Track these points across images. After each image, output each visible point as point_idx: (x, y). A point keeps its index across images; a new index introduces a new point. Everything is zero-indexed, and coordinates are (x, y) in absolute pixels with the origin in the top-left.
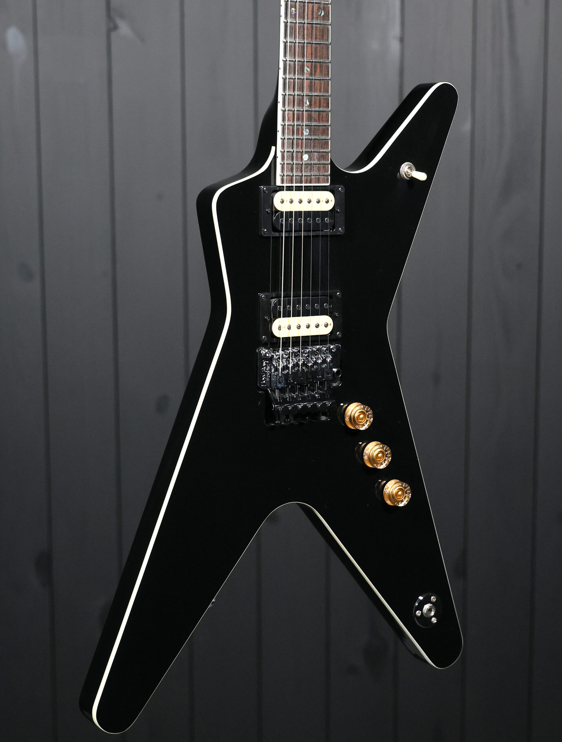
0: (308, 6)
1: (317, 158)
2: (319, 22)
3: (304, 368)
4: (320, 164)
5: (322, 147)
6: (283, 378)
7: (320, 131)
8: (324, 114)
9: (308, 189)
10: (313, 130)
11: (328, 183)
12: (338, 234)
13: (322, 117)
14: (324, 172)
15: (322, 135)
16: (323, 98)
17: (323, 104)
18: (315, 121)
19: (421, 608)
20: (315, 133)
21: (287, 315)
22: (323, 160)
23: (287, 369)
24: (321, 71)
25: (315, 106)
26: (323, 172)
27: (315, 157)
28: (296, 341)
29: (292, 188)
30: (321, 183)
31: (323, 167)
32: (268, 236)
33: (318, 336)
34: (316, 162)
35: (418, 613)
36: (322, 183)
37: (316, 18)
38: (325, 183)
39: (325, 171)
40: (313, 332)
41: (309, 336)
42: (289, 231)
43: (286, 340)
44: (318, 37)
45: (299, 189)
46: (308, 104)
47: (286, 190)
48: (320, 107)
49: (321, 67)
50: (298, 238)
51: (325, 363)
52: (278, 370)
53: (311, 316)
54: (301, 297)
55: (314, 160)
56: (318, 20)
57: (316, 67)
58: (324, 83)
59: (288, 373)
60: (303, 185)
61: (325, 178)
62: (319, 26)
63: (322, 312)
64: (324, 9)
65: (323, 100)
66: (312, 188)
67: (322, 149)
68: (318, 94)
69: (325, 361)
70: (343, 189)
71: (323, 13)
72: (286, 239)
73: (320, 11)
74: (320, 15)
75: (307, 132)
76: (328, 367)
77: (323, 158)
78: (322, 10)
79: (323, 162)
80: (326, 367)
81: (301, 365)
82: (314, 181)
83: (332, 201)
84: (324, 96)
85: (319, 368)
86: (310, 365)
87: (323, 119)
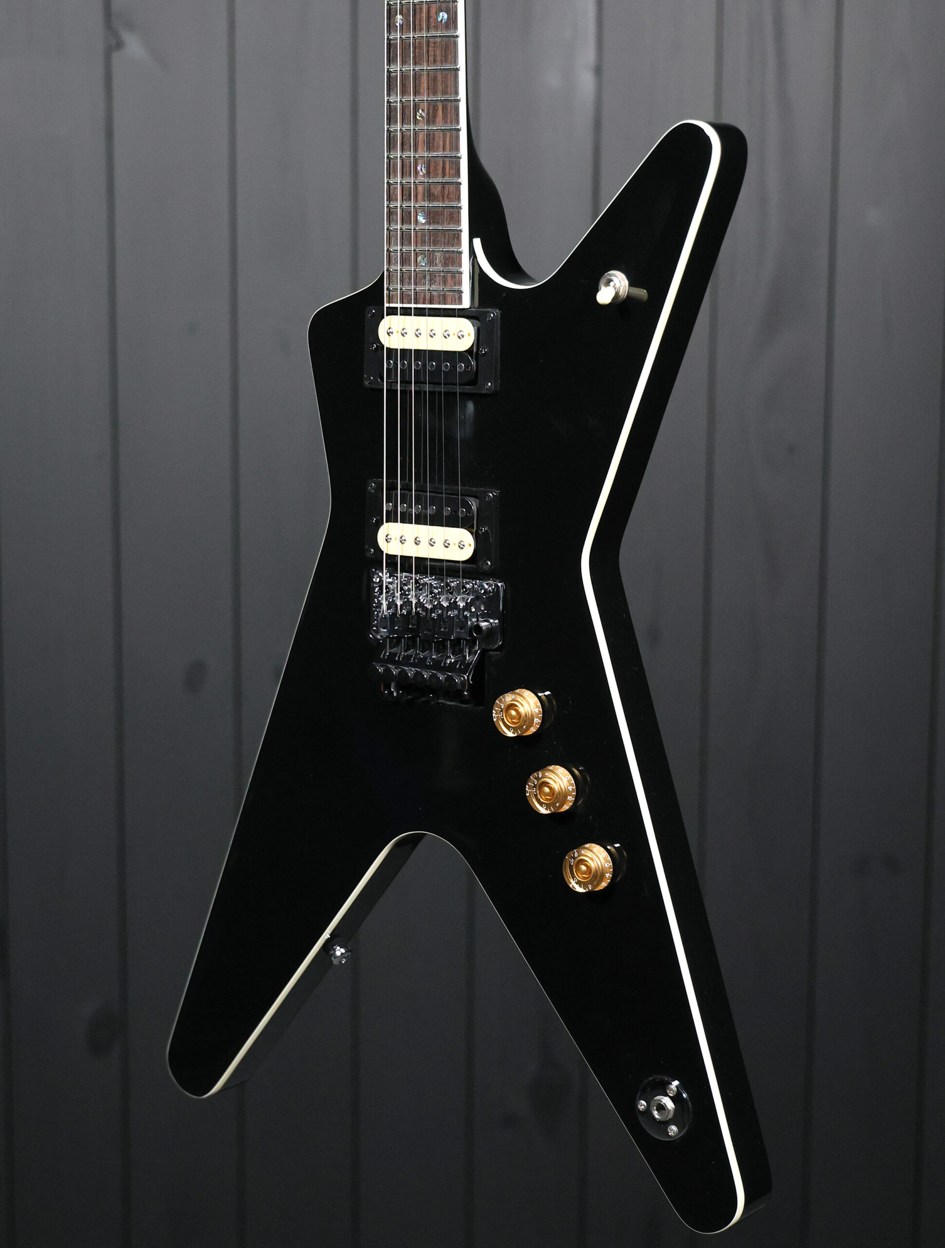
0: (419, 12)
1: (440, 261)
2: (438, 33)
3: (420, 610)
4: (446, 272)
5: (449, 244)
6: (388, 621)
7: (445, 217)
8: (452, 188)
9: (420, 312)
10: (433, 216)
11: (462, 304)
12: (483, 392)
13: (448, 193)
14: (454, 285)
15: (449, 223)
16: (449, 161)
17: (449, 170)
18: (437, 200)
19: (647, 1096)
20: (437, 220)
21: (392, 517)
22: (451, 265)
23: (393, 607)
24: (445, 116)
25: (436, 176)
26: (451, 286)
27: (437, 260)
29: (409, 310)
31: (451, 276)
32: (373, 387)
33: (443, 561)
34: (439, 268)
35: (643, 1105)
36: (449, 304)
37: (434, 26)
38: (456, 304)
39: (455, 283)
40: (438, 553)
43: (392, 558)
44: (439, 58)
46: (424, 172)
48: (444, 176)
49: (444, 108)
51: (455, 608)
55: (436, 264)
56: (437, 31)
57: (435, 109)
58: (451, 137)
59: (395, 615)
60: (413, 306)
61: (454, 296)
62: (439, 40)
63: (452, 522)
64: (447, 12)
65: (450, 165)
66: (432, 313)
67: (450, 247)
68: (440, 154)
69: (454, 606)
70: (493, 314)
71: (446, 16)
72: (392, 393)
73: (441, 14)
74: (442, 20)
75: (423, 219)
76: (461, 617)
77: (452, 262)
78: (445, 12)
79: (451, 268)
80: (458, 616)
81: (416, 604)
82: (436, 299)
83: (469, 335)
84: (449, 156)
85: (445, 616)
86: (429, 607)
87: (449, 196)
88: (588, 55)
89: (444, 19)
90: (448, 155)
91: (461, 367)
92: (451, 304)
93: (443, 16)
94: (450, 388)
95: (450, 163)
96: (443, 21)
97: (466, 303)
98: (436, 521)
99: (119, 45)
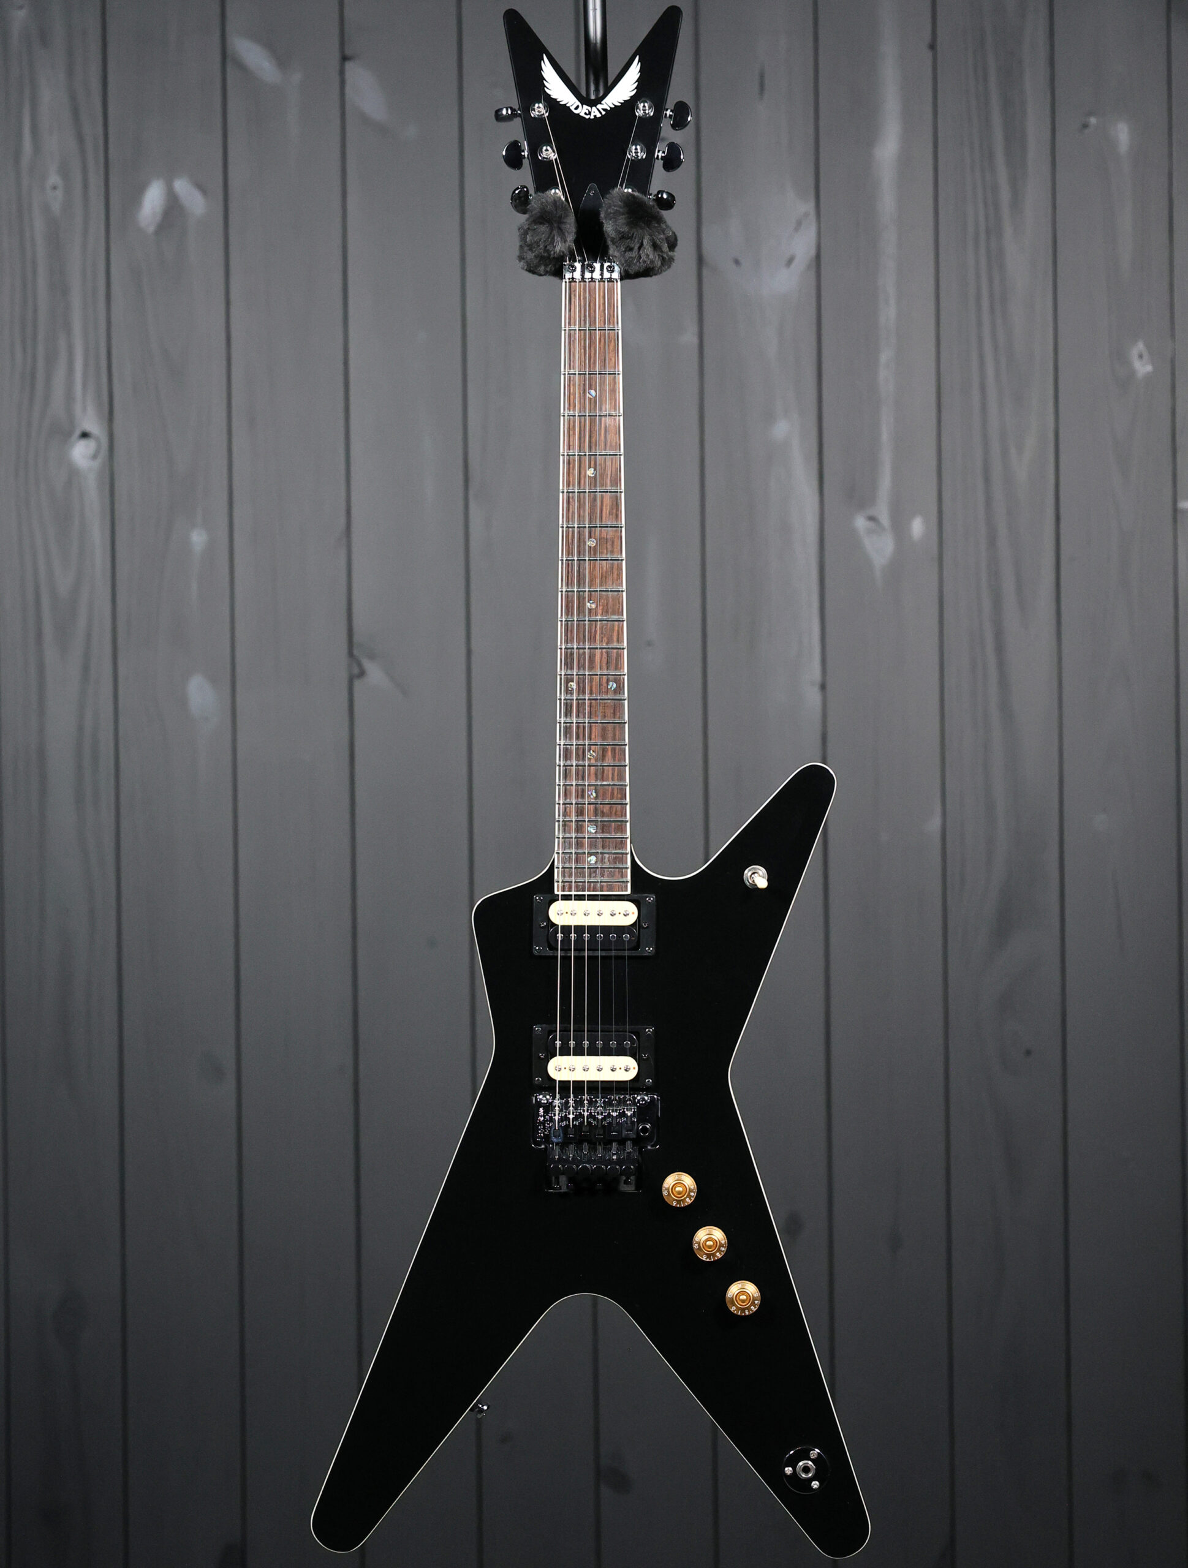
0: (591, 681)
1: (611, 860)
2: (609, 697)
3: (591, 1120)
4: (614, 868)
5: (616, 847)
6: (561, 1131)
7: (613, 828)
8: (619, 807)
9: (592, 898)
10: (604, 827)
11: (627, 891)
12: (645, 955)
13: (616, 810)
14: (621, 878)
15: (617, 833)
17: (617, 794)
18: (608, 816)
19: (793, 1463)
20: (604, 831)
21: (565, 1052)
22: (618, 863)
23: (566, 1120)
24: (614, 757)
25: (605, 798)
26: (618, 878)
27: (605, 859)
28: (579, 1086)
30: (615, 892)
31: (619, 871)
32: (542, 955)
33: (612, 1082)
34: (607, 865)
35: (788, 1470)
36: (617, 891)
37: (605, 692)
38: (623, 891)
39: (622, 876)
40: (607, 1076)
41: (599, 1081)
42: (566, 949)
43: (565, 1085)
44: (608, 715)
45: (580, 898)
46: (595, 796)
47: (562, 900)
48: (612, 799)
49: (614, 750)
50: (579, 959)
51: (624, 1117)
52: (554, 1121)
54: (585, 1032)
55: (604, 862)
56: (606, 695)
57: (605, 751)
58: (619, 770)
59: (568, 1126)
60: (586, 893)
61: (621, 885)
62: (608, 701)
63: (620, 1052)
64: (616, 681)
65: (618, 791)
66: (603, 898)
67: (617, 849)
68: (611, 782)
69: (623, 1114)
70: (651, 899)
71: (615, 685)
72: (566, 959)
73: (611, 683)
74: (611, 688)
75: (594, 829)
76: (629, 1122)
77: (619, 860)
78: (614, 682)
79: (618, 865)
80: (626, 1122)
81: (587, 1116)
82: (605, 888)
83: (633, 913)
84: (619, 784)
85: (615, 1123)
86: (600, 1117)
87: (617, 814)
89: (613, 687)
90: (616, 784)
91: (626, 937)
92: (619, 891)
93: (613, 685)
94: (620, 953)
95: (618, 789)
97: (629, 892)
98: (607, 1052)
99: (362, 673)
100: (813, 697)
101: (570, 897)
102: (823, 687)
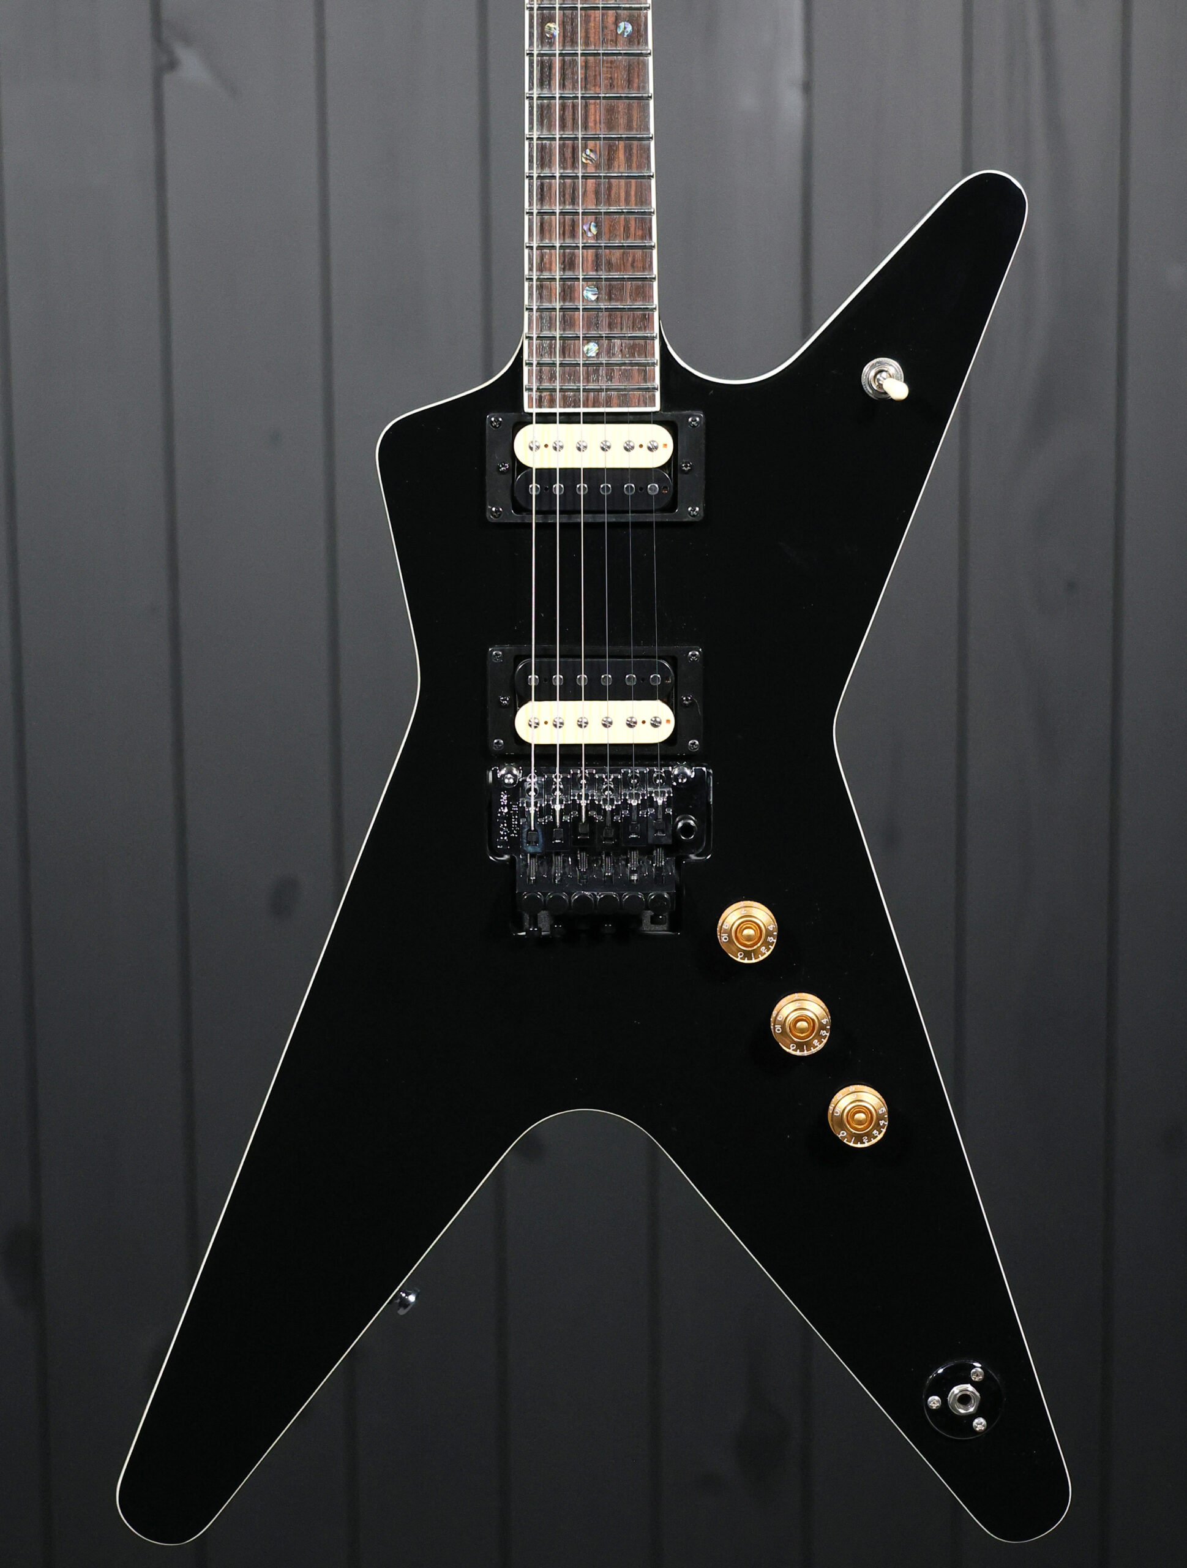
0: (586, 20)
1: (619, 351)
2: (618, 50)
3: (593, 813)
4: (632, 364)
5: (634, 327)
6: (540, 833)
7: (628, 292)
8: (640, 252)
9: (592, 419)
10: (611, 290)
11: (654, 406)
12: (684, 520)
13: (635, 259)
14: (643, 381)
15: (636, 300)
16: (636, 218)
17: (636, 230)
18: (619, 269)
19: (942, 1389)
20: (615, 296)
21: (546, 693)
22: (638, 355)
23: (549, 814)
24: (629, 160)
25: (614, 237)
26: (639, 383)
27: (616, 348)
28: (571, 753)
30: (634, 407)
31: (639, 370)
32: (502, 521)
33: (630, 745)
34: (618, 359)
35: (934, 1401)
36: (636, 406)
37: (612, 40)
38: (646, 406)
39: (645, 379)
40: (620, 735)
41: (606, 745)
42: (545, 510)
43: (546, 753)
44: (617, 83)
45: (569, 419)
46: (595, 233)
47: (536, 422)
48: (626, 238)
49: (629, 150)
50: (570, 529)
51: (651, 806)
52: (526, 814)
53: (609, 700)
54: (580, 657)
55: (614, 354)
56: (617, 46)
57: (613, 150)
58: (638, 184)
59: (551, 824)
60: (581, 410)
61: (641, 396)
62: (618, 58)
63: (644, 693)
64: (630, 21)
65: (636, 223)
66: (611, 418)
67: (636, 331)
68: (623, 208)
69: (649, 803)
70: (696, 419)
71: (629, 28)
72: (546, 529)
73: (622, 25)
74: (623, 32)
75: (593, 294)
76: (660, 817)
77: (639, 351)
78: (628, 21)
79: (639, 359)
80: (655, 816)
81: (586, 807)
82: (615, 401)
83: (665, 445)
84: (638, 212)
85: (635, 817)
86: (608, 808)
87: (635, 265)
88: (793, 66)
89: (627, 32)
90: (636, 211)
91: (654, 489)
92: (638, 406)
93: (625, 28)
94: (642, 518)
95: (636, 221)
96: (626, 34)
97: (657, 407)
98: (620, 693)
100: (792, 102)
101: (552, 418)
102: (807, 87)
